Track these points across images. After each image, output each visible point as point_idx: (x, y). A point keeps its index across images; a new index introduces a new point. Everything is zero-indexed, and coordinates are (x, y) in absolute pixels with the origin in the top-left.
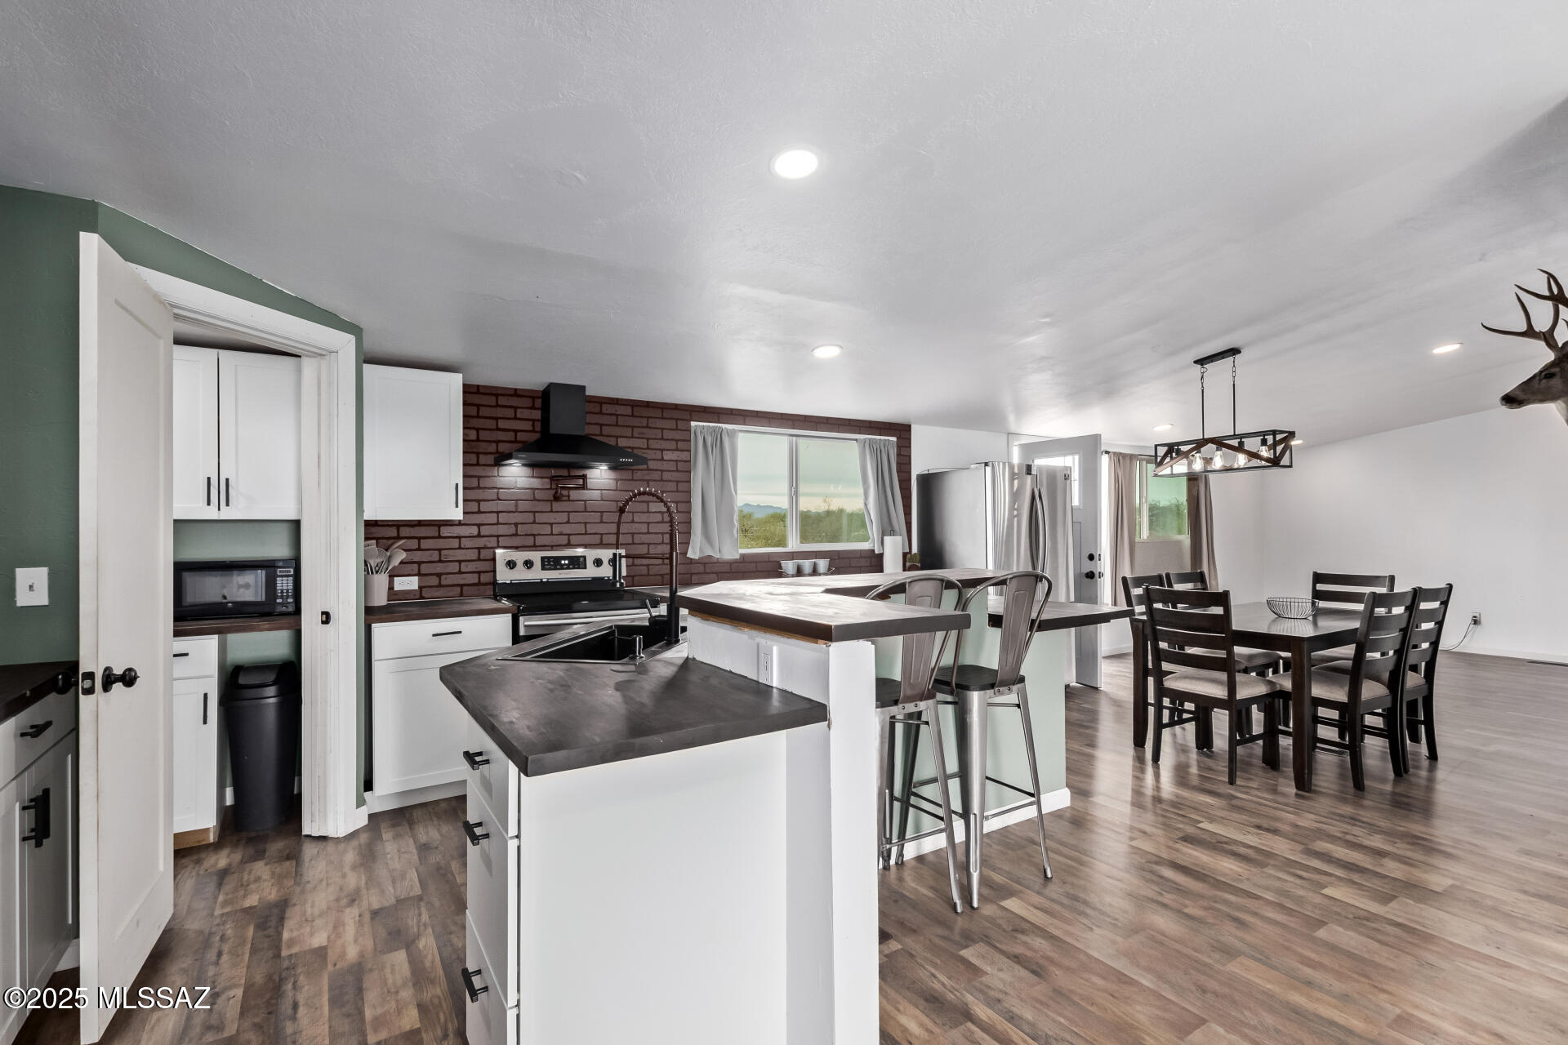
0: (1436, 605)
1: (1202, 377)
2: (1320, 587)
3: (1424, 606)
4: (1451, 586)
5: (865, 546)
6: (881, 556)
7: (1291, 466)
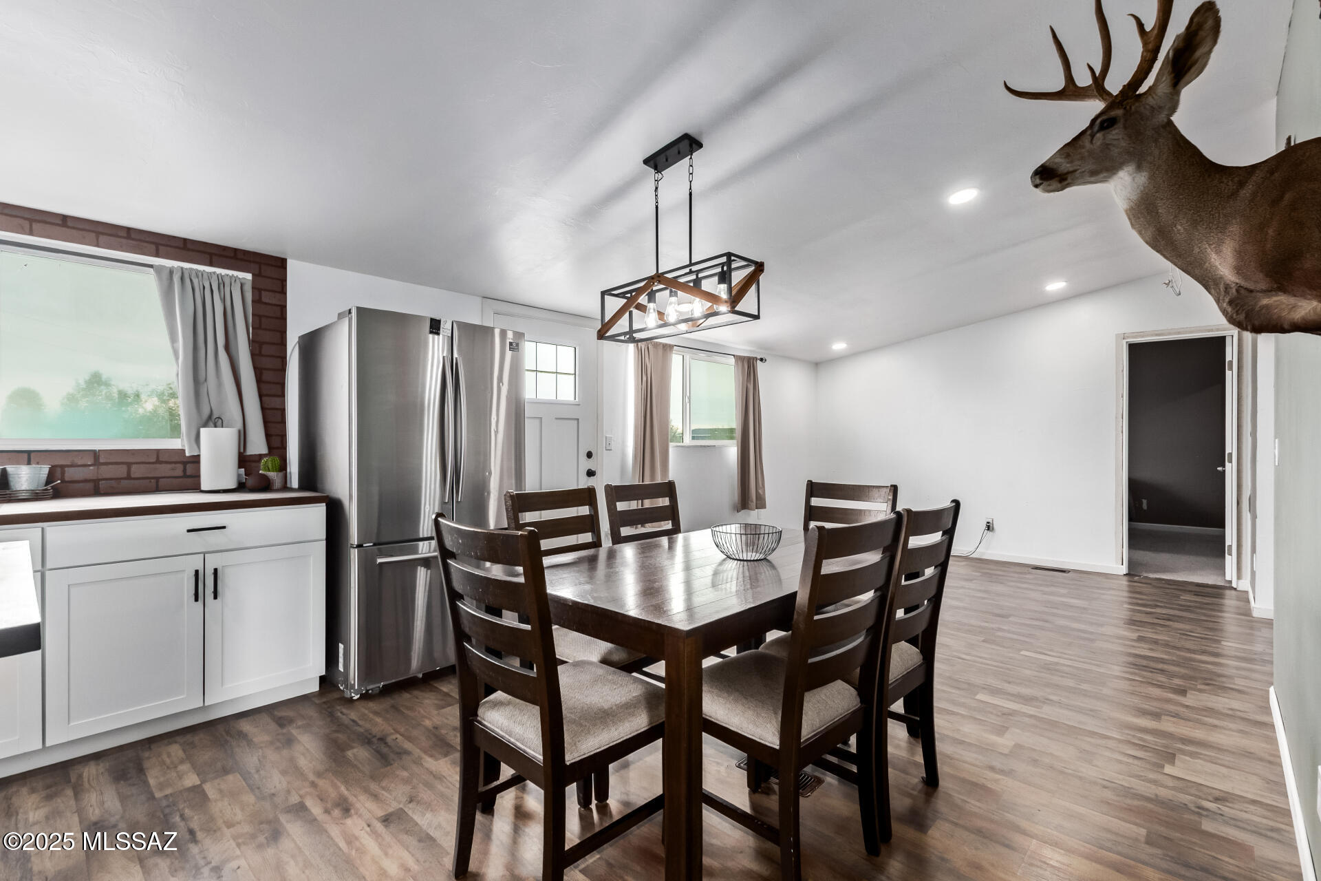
0: (936, 537)
1: (657, 188)
2: (816, 502)
3: (916, 542)
4: (957, 504)
5: (175, 444)
6: (196, 460)
7: (757, 317)
